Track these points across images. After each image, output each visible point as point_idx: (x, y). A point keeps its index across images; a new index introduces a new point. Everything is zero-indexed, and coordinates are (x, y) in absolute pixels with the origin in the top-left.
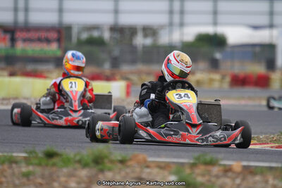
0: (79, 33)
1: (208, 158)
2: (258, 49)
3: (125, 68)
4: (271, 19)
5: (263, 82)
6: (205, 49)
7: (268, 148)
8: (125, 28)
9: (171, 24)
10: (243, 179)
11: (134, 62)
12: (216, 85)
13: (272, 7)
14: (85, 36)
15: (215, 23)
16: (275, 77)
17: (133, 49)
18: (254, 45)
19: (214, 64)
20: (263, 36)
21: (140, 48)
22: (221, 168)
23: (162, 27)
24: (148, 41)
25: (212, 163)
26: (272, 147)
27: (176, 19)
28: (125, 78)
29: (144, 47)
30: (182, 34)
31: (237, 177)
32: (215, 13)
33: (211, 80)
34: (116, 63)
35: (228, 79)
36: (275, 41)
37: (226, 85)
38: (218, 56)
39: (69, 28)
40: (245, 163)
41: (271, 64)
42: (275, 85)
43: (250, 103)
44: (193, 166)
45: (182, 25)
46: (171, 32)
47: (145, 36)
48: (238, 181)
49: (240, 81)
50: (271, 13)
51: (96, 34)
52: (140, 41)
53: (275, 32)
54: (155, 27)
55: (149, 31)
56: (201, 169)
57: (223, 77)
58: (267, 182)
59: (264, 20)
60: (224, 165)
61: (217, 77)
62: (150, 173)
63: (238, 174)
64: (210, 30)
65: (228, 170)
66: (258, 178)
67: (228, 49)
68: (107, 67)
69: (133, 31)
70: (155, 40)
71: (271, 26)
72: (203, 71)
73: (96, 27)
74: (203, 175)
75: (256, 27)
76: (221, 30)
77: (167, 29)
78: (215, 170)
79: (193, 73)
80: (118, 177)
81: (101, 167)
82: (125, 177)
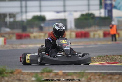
1: (48, 69)
4: (64, 8)
6: (37, 22)
9: (22, 12)
10: (64, 78)
12: (42, 38)
13: (64, 3)
15: (41, 11)
16: (67, 33)
17: (6, 23)
18: (57, 20)
19: (41, 29)
20: (61, 16)
21: (8, 23)
22: (53, 74)
23: (17, 13)
24: (12, 20)
25: (50, 72)
27: (24, 9)
29: (10, 22)
30: (26, 16)
31: (61, 77)
32: (40, 6)
33: (40, 36)
35: (47, 35)
36: (67, 18)
38: (42, 25)
40: (64, 71)
44: (42, 73)
45: (26, 12)
46: (22, 15)
47: (10, 17)
50: (64, 6)
52: (8, 20)
53: (66, 14)
54: (15, 14)
55: (12, 15)
56: (45, 74)
57: (45, 34)
59: (61, 9)
60: (55, 72)
61: (42, 34)
62: (23, 77)
63: (61, 76)
64: (38, 14)
65: (57, 74)
66: (70, 77)
67: (46, 22)
69: (5, 15)
70: (14, 19)
71: (65, 11)
72: (36, 32)
74: (46, 77)
75: (58, 12)
76: (43, 14)
77: (20, 14)
78: (51, 75)
79: (32, 33)
80: (10, 79)
81: (2, 75)
82: (13, 80)
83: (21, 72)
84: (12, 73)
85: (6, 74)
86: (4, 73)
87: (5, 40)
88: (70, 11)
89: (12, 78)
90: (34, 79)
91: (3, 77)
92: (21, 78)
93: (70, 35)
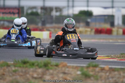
0: (27, 10)
1: (94, 64)
2: (106, 17)
3: (48, 26)
4: (113, 4)
5: (109, 32)
6: (83, 17)
7: (116, 60)
8: (48, 8)
9: (68, 6)
10: (110, 73)
11: (52, 23)
12: (89, 33)
14: (30, 11)
15: (88, 6)
16: (114, 30)
17: (52, 17)
18: (105, 16)
19: (88, 24)
20: (109, 12)
21: (54, 17)
22: (100, 68)
23: (64, 7)
24: (58, 14)
25: (96, 66)
26: (118, 60)
27: (71, 4)
28: (48, 30)
29: (56, 16)
30: (73, 11)
31: (107, 73)
32: (88, 1)
33: (86, 31)
34: (44, 23)
35: (94, 31)
36: (114, 14)
37: (93, 33)
38: (89, 20)
39: (23, 8)
40: (110, 67)
41: (112, 24)
42: (115, 33)
43: (105, 41)
44: (88, 67)
45: (73, 6)
46: (68, 10)
47: (57, 11)
48: (108, 74)
49: (99, 32)
50: (113, 2)
51: (34, 10)
52: (54, 14)
53: (114, 10)
54: (61, 8)
55: (58, 9)
56: (91, 69)
57: (92, 30)
58: (120, 74)
59: (109, 5)
60: (101, 67)
61: (89, 30)
63: (107, 71)
64: (85, 9)
65: (103, 69)
66: (116, 73)
67: (94, 18)
68: (40, 25)
69: (51, 9)
70: (61, 13)
71: (113, 7)
72: (82, 27)
73: (35, 8)
74: (92, 71)
75: (105, 8)
76: (90, 9)
77: (67, 8)
78: (97, 69)
79: (78, 28)
80: (55, 72)
81: (47, 68)
82: (58, 72)
83: (66, 65)
84: (57, 66)
85: (51, 67)
86: (49, 65)
87: (50, 34)
88: (118, 7)
89: (57, 71)
90: (79, 73)
91: (48, 70)
92: (66, 72)
93: (117, 31)
